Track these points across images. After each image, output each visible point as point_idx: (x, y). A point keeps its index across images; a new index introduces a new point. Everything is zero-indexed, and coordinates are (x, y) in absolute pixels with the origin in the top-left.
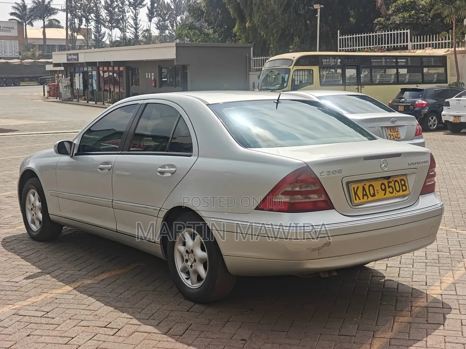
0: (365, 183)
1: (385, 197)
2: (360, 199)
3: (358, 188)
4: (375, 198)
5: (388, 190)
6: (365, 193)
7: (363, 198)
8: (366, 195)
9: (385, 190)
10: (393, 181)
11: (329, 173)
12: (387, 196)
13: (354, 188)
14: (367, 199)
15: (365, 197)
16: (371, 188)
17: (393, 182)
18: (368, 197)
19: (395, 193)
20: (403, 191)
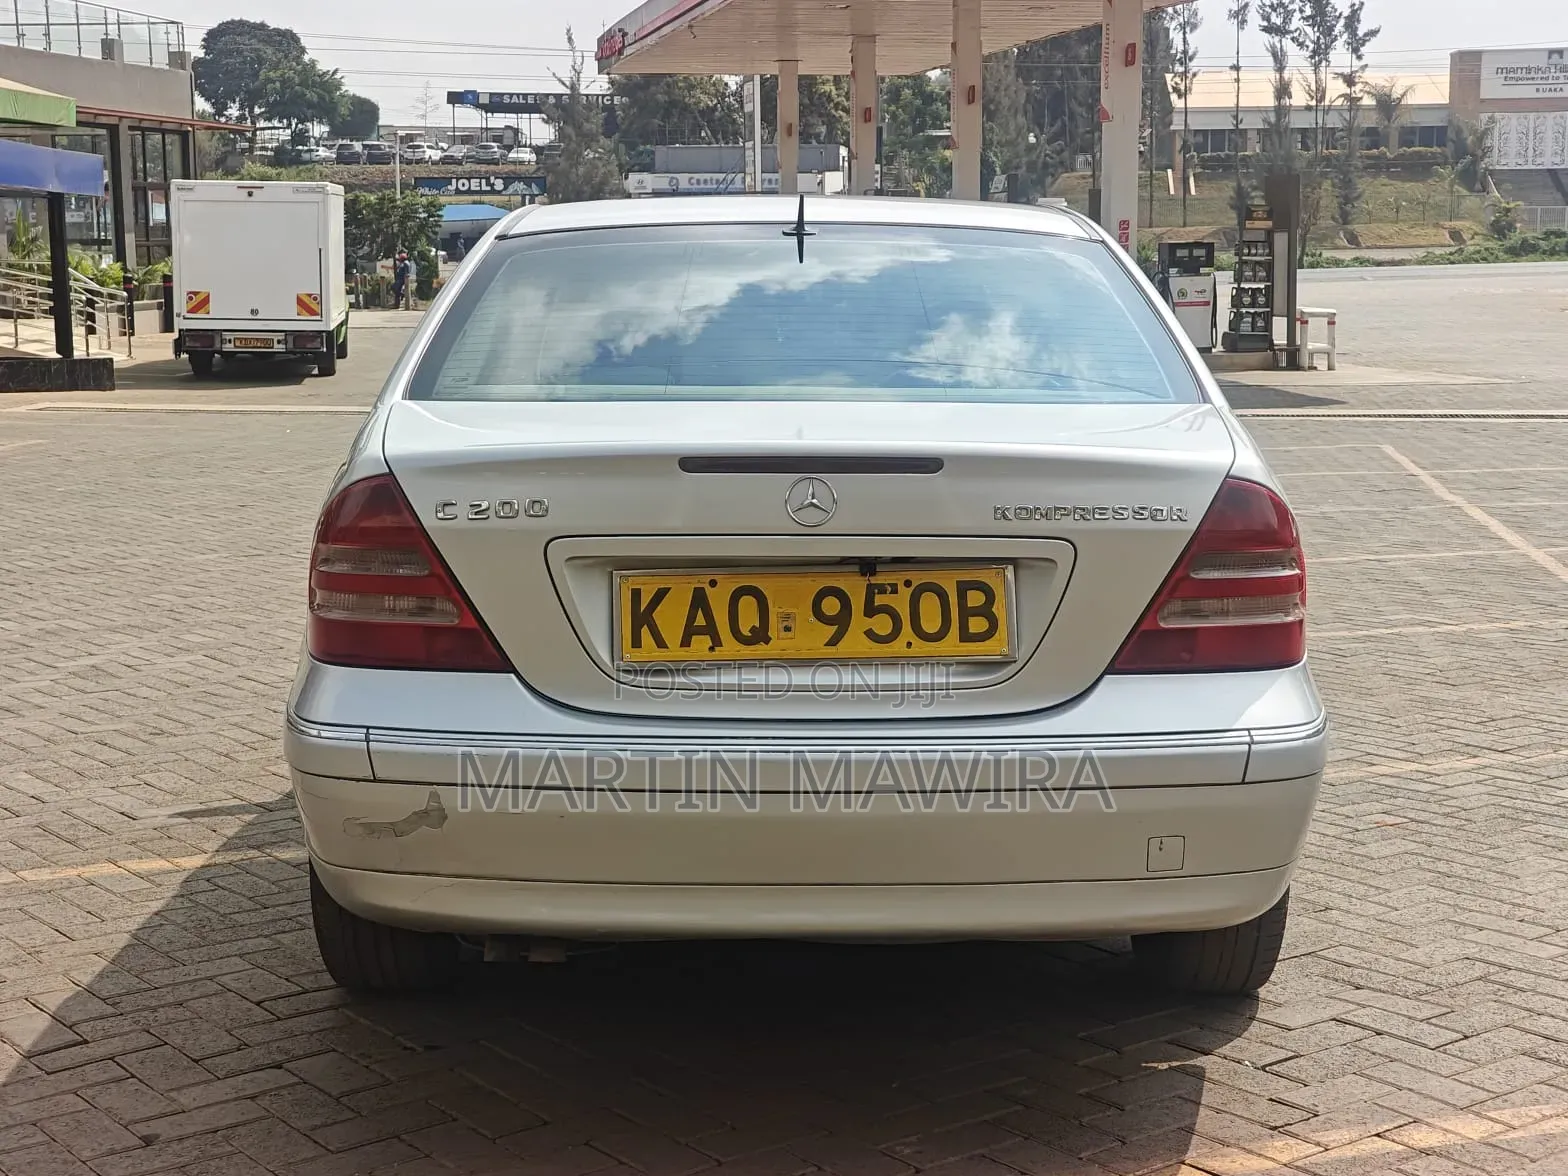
0: (712, 577)
1: (831, 651)
2: (661, 643)
3: (661, 595)
4: (760, 650)
5: (859, 622)
6: (700, 620)
7: (686, 642)
8: (711, 630)
9: (842, 621)
10: (908, 584)
11: (476, 513)
12: (844, 648)
13: (636, 594)
14: (712, 649)
15: (701, 643)
16: (747, 604)
17: (905, 593)
18: (717, 642)
19: (909, 644)
20: (966, 636)
